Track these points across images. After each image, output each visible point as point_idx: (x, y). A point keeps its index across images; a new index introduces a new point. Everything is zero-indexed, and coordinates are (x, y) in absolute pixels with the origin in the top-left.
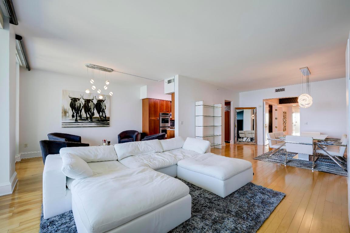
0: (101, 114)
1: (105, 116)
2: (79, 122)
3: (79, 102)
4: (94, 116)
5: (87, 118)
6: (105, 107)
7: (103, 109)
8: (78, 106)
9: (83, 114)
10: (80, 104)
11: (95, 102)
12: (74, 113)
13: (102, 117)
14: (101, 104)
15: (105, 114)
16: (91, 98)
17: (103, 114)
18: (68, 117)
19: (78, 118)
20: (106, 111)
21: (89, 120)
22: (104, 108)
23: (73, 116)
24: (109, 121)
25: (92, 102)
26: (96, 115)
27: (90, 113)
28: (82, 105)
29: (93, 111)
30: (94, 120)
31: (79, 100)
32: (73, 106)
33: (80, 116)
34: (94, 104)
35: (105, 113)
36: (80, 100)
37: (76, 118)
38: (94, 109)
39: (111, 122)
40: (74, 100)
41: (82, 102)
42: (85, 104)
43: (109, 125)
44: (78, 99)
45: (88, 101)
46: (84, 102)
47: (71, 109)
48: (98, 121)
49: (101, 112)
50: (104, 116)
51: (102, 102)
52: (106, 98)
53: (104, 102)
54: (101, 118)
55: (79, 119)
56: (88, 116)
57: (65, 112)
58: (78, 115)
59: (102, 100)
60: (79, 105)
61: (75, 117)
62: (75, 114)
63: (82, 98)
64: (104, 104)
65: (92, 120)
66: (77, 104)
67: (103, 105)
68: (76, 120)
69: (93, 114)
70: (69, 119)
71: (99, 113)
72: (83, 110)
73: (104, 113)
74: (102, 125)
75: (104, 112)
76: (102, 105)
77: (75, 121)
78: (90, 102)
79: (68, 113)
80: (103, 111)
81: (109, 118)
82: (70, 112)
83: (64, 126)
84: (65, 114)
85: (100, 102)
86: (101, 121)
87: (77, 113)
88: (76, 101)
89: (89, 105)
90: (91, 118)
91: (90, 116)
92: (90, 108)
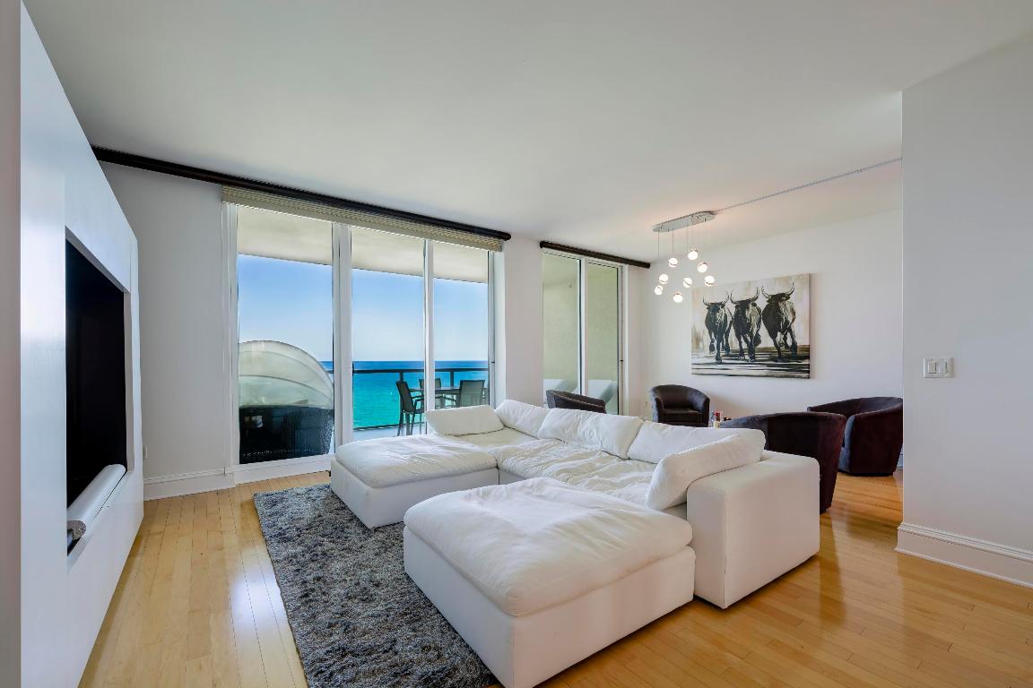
0: (779, 336)
1: (794, 343)
3: (724, 312)
4: (760, 346)
5: (742, 352)
6: (794, 313)
7: (787, 322)
8: (721, 323)
9: (732, 342)
10: (726, 316)
11: (762, 303)
12: (713, 341)
13: (783, 348)
14: (779, 308)
15: (792, 337)
16: (751, 295)
17: (785, 339)
18: (703, 350)
21: (747, 357)
22: (790, 320)
23: (712, 348)
24: (808, 357)
25: (754, 305)
26: (767, 342)
27: (749, 338)
28: (729, 319)
29: (758, 331)
30: (759, 357)
31: (723, 306)
32: (711, 323)
33: (727, 348)
34: (759, 310)
35: (791, 335)
36: (725, 307)
37: (719, 352)
38: (759, 326)
39: (820, 361)
40: (714, 308)
41: (731, 309)
42: (737, 313)
43: (808, 372)
44: (720, 304)
45: (743, 306)
46: (733, 310)
49: (779, 333)
50: (789, 342)
51: (782, 301)
52: (797, 285)
53: (788, 298)
54: (779, 351)
56: (745, 346)
57: (697, 340)
58: (721, 344)
59: (783, 295)
60: (723, 319)
61: (716, 351)
62: (715, 344)
64: (788, 306)
65: (753, 358)
66: (719, 317)
67: (785, 308)
68: (718, 358)
69: (757, 340)
70: (706, 356)
71: (773, 336)
72: (732, 332)
73: (789, 334)
74: (783, 373)
75: (790, 330)
76: (782, 308)
77: (715, 361)
78: (748, 308)
79: (702, 341)
80: (787, 329)
81: (807, 349)
82: (707, 339)
83: (695, 371)
84: (698, 344)
85: (777, 300)
86: (781, 358)
87: (720, 340)
88: (718, 310)
89: (748, 315)
90: (751, 351)
91: (750, 346)
92: (750, 324)
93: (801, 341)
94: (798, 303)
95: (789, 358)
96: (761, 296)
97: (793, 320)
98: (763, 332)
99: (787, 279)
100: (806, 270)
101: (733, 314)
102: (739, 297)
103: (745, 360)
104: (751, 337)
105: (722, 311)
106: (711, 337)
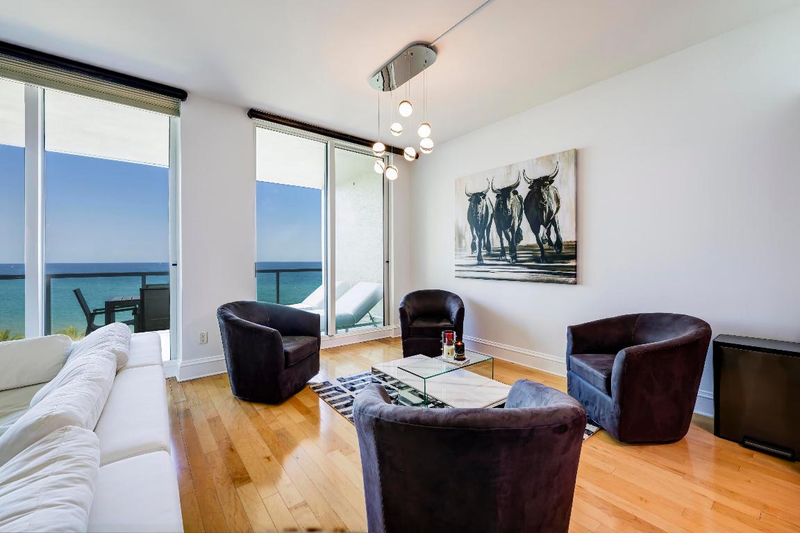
0: (542, 231)
1: (558, 238)
2: (485, 262)
3: (485, 204)
4: (523, 243)
5: (503, 250)
6: (558, 200)
7: (551, 212)
9: (493, 239)
10: (487, 208)
11: (523, 190)
12: (474, 239)
13: (546, 246)
14: (541, 194)
15: (556, 231)
16: (512, 181)
17: (549, 233)
19: (484, 252)
20: (559, 217)
21: (508, 257)
22: (554, 207)
23: (473, 247)
24: (574, 257)
25: (516, 193)
26: (529, 238)
27: (510, 234)
28: (491, 211)
29: (519, 225)
30: (522, 256)
31: (484, 196)
32: (473, 215)
33: (488, 247)
34: (520, 198)
35: (556, 228)
36: (487, 197)
37: (480, 252)
38: (520, 219)
39: (588, 261)
40: (476, 198)
42: (498, 204)
43: (575, 276)
44: (482, 194)
45: (504, 194)
46: (494, 201)
48: (536, 259)
49: (542, 226)
50: (553, 238)
51: (545, 186)
53: (551, 182)
54: (542, 250)
55: (485, 256)
56: (506, 244)
57: (460, 237)
58: (482, 242)
59: (546, 178)
60: (484, 213)
61: (478, 250)
62: (477, 241)
63: (491, 190)
64: (552, 192)
65: (514, 257)
66: (481, 210)
67: (549, 195)
68: (479, 258)
69: (518, 236)
70: (469, 258)
71: (536, 231)
72: (493, 227)
73: (552, 228)
74: (545, 277)
75: (554, 223)
76: (545, 196)
78: (509, 197)
79: (464, 239)
80: (551, 221)
81: (574, 246)
82: (469, 236)
83: (458, 274)
84: (460, 242)
85: (539, 185)
86: (544, 258)
87: (482, 237)
88: (479, 201)
89: (509, 207)
90: (513, 249)
91: (511, 243)
92: (511, 217)
93: (567, 236)
94: (563, 188)
95: (553, 258)
96: (523, 183)
97: (558, 209)
98: (525, 226)
99: (549, 159)
100: (571, 146)
101: (494, 206)
102: (500, 185)
103: (506, 260)
104: (512, 231)
105: (483, 202)
106: (473, 233)
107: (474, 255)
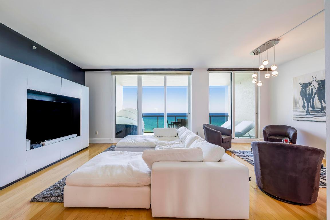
2: (311, 113)
3: (311, 87)
5: (322, 108)
8: (309, 93)
9: (316, 103)
10: (312, 89)
12: (304, 103)
18: (299, 108)
19: (310, 109)
23: (304, 107)
28: (314, 91)
31: (310, 84)
32: (303, 94)
33: (313, 107)
36: (312, 85)
37: (308, 109)
40: (305, 86)
42: (319, 88)
44: (309, 83)
45: (322, 83)
46: (317, 86)
47: (301, 98)
55: (311, 111)
57: (296, 103)
58: (309, 105)
60: (310, 91)
61: (306, 108)
62: (306, 104)
63: (314, 81)
66: (309, 90)
68: (308, 112)
70: (301, 111)
72: (316, 98)
77: (305, 113)
79: (298, 103)
82: (301, 102)
83: (295, 119)
84: (296, 105)
87: (309, 102)
88: (307, 87)
101: (317, 89)
105: (310, 87)
106: (303, 101)
107: (304, 110)
